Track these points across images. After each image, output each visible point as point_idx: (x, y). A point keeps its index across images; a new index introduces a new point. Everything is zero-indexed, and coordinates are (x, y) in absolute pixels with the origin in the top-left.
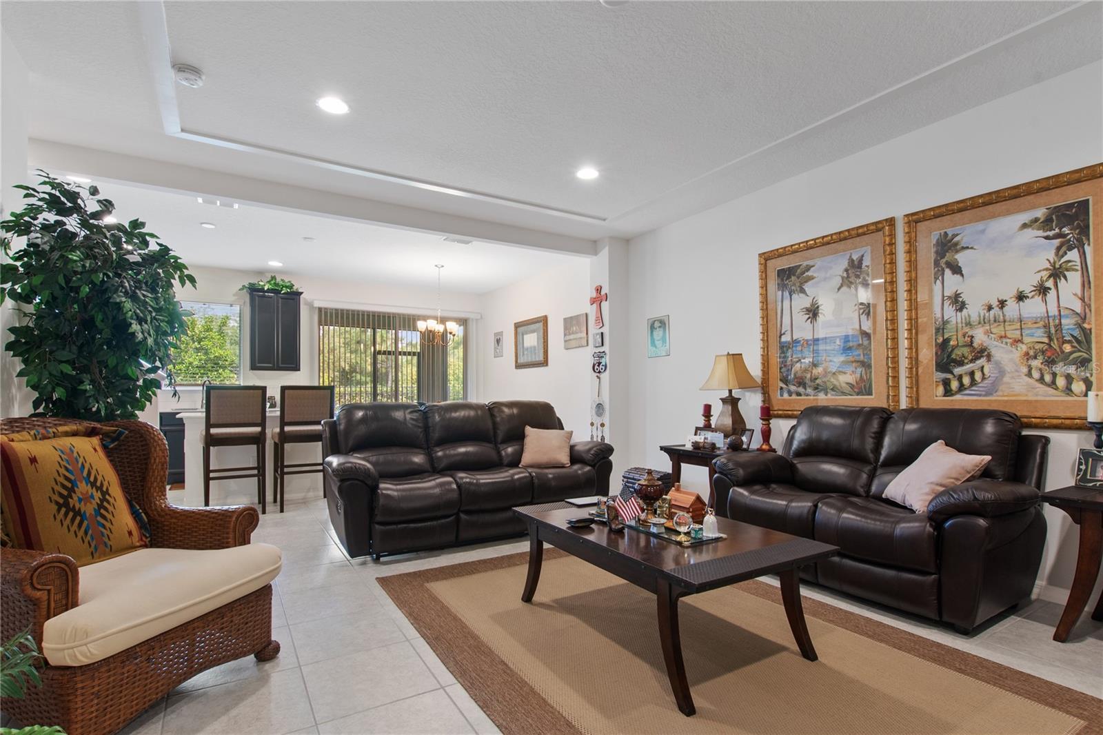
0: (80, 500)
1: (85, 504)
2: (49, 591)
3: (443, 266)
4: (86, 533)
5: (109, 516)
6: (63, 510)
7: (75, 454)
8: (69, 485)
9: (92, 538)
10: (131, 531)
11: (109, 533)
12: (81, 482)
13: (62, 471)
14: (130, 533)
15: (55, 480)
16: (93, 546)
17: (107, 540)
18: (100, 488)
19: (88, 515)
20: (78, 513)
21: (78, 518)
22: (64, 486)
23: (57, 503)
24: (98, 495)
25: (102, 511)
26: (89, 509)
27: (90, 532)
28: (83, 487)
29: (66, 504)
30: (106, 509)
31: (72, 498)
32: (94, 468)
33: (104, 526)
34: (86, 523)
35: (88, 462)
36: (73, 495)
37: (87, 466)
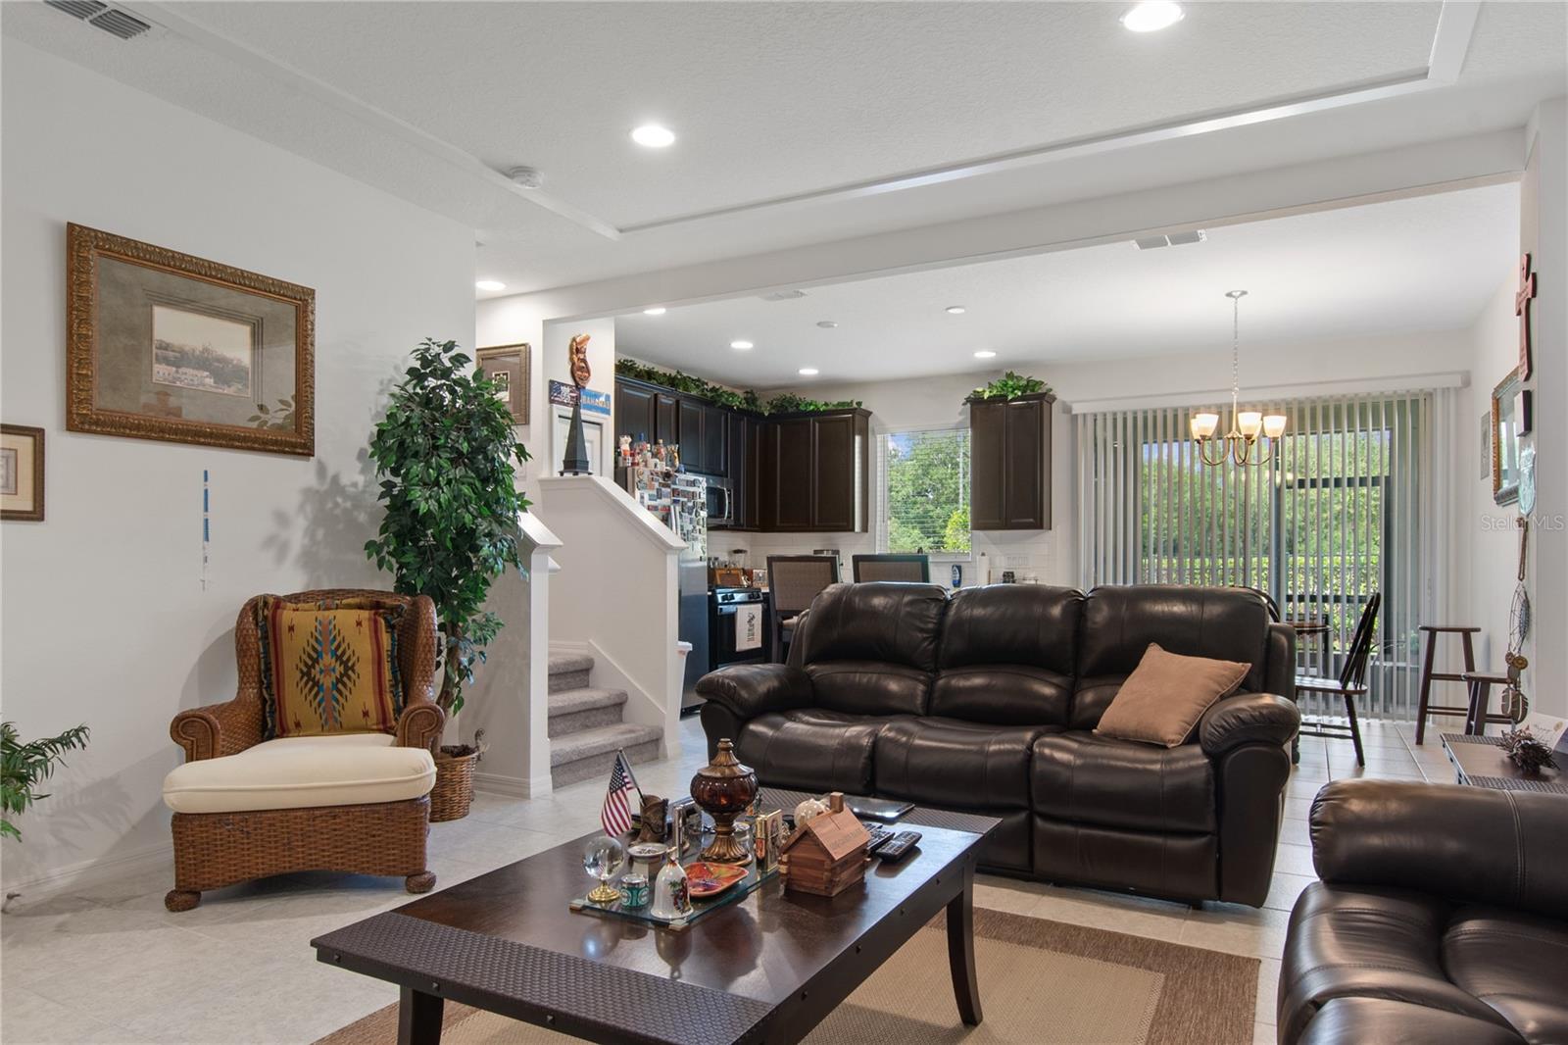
0: (321, 672)
1: (325, 676)
2: (192, 741)
3: (1244, 293)
4: (319, 705)
5: (346, 692)
6: (305, 678)
7: (332, 627)
8: (315, 656)
9: (324, 710)
10: (368, 712)
11: (341, 708)
12: (327, 654)
13: (312, 641)
14: (366, 714)
15: (304, 649)
16: (324, 717)
17: (337, 715)
18: (345, 663)
19: (325, 687)
20: (316, 684)
21: (316, 689)
22: (309, 656)
23: (302, 671)
24: (340, 669)
25: (340, 686)
26: (327, 681)
27: (323, 704)
28: (328, 660)
29: (308, 674)
30: (345, 685)
31: (314, 668)
32: (346, 642)
33: (337, 701)
34: (321, 694)
35: (342, 635)
36: (316, 665)
37: (339, 639)
